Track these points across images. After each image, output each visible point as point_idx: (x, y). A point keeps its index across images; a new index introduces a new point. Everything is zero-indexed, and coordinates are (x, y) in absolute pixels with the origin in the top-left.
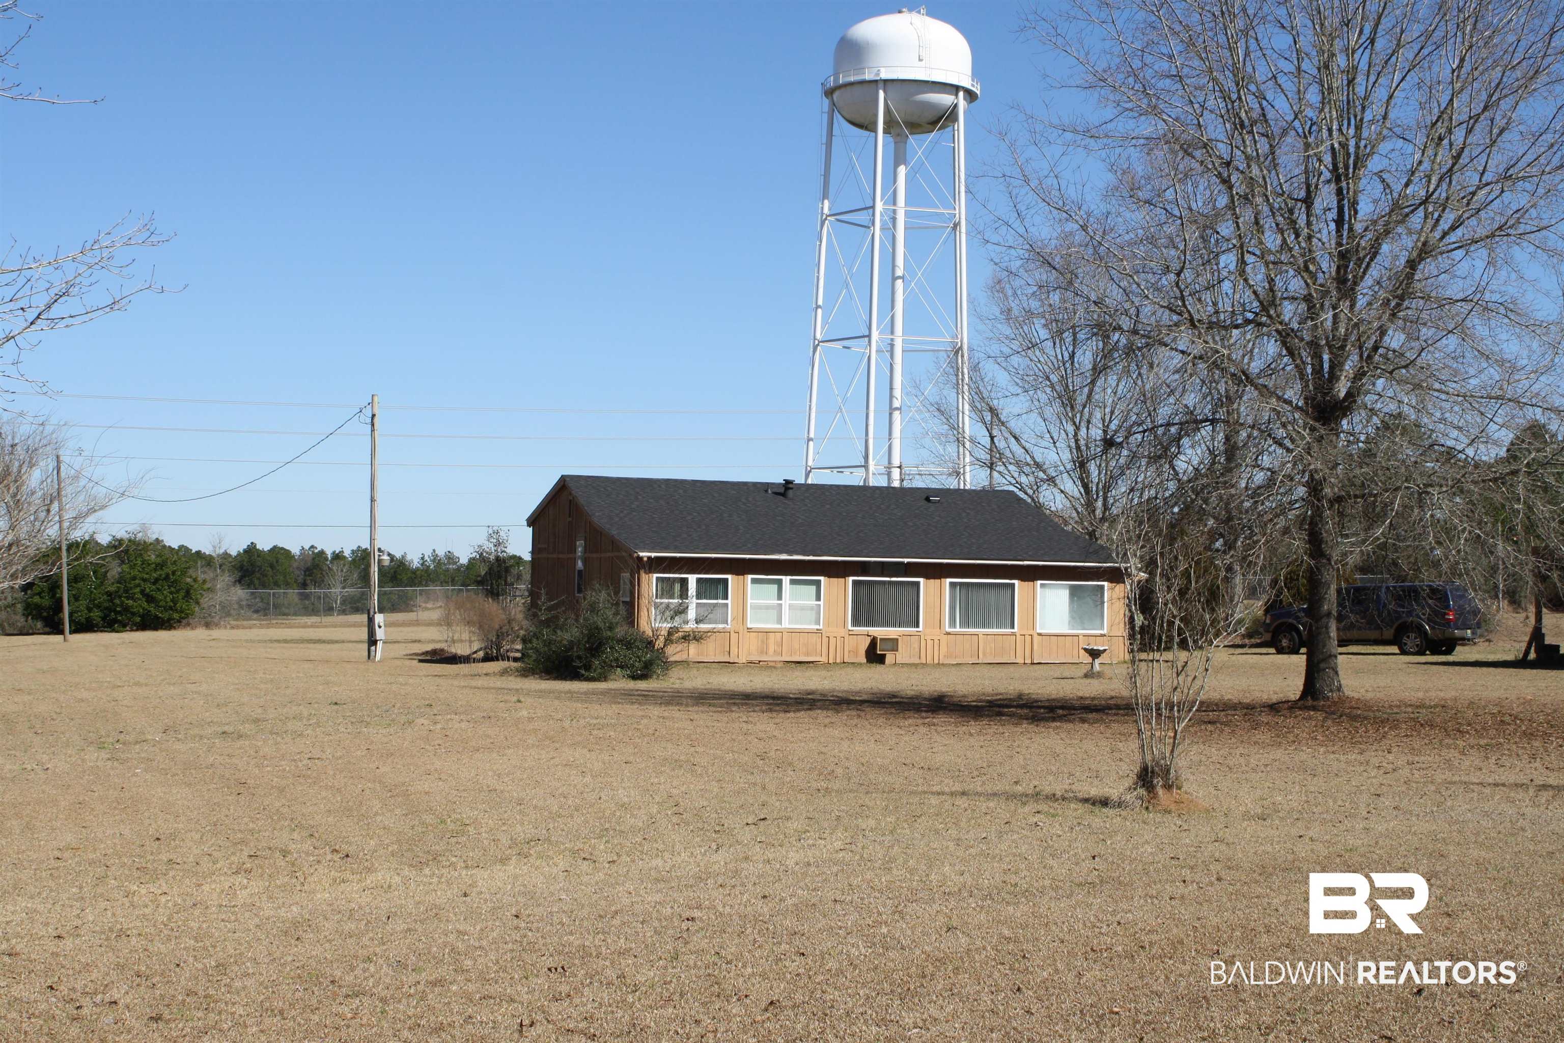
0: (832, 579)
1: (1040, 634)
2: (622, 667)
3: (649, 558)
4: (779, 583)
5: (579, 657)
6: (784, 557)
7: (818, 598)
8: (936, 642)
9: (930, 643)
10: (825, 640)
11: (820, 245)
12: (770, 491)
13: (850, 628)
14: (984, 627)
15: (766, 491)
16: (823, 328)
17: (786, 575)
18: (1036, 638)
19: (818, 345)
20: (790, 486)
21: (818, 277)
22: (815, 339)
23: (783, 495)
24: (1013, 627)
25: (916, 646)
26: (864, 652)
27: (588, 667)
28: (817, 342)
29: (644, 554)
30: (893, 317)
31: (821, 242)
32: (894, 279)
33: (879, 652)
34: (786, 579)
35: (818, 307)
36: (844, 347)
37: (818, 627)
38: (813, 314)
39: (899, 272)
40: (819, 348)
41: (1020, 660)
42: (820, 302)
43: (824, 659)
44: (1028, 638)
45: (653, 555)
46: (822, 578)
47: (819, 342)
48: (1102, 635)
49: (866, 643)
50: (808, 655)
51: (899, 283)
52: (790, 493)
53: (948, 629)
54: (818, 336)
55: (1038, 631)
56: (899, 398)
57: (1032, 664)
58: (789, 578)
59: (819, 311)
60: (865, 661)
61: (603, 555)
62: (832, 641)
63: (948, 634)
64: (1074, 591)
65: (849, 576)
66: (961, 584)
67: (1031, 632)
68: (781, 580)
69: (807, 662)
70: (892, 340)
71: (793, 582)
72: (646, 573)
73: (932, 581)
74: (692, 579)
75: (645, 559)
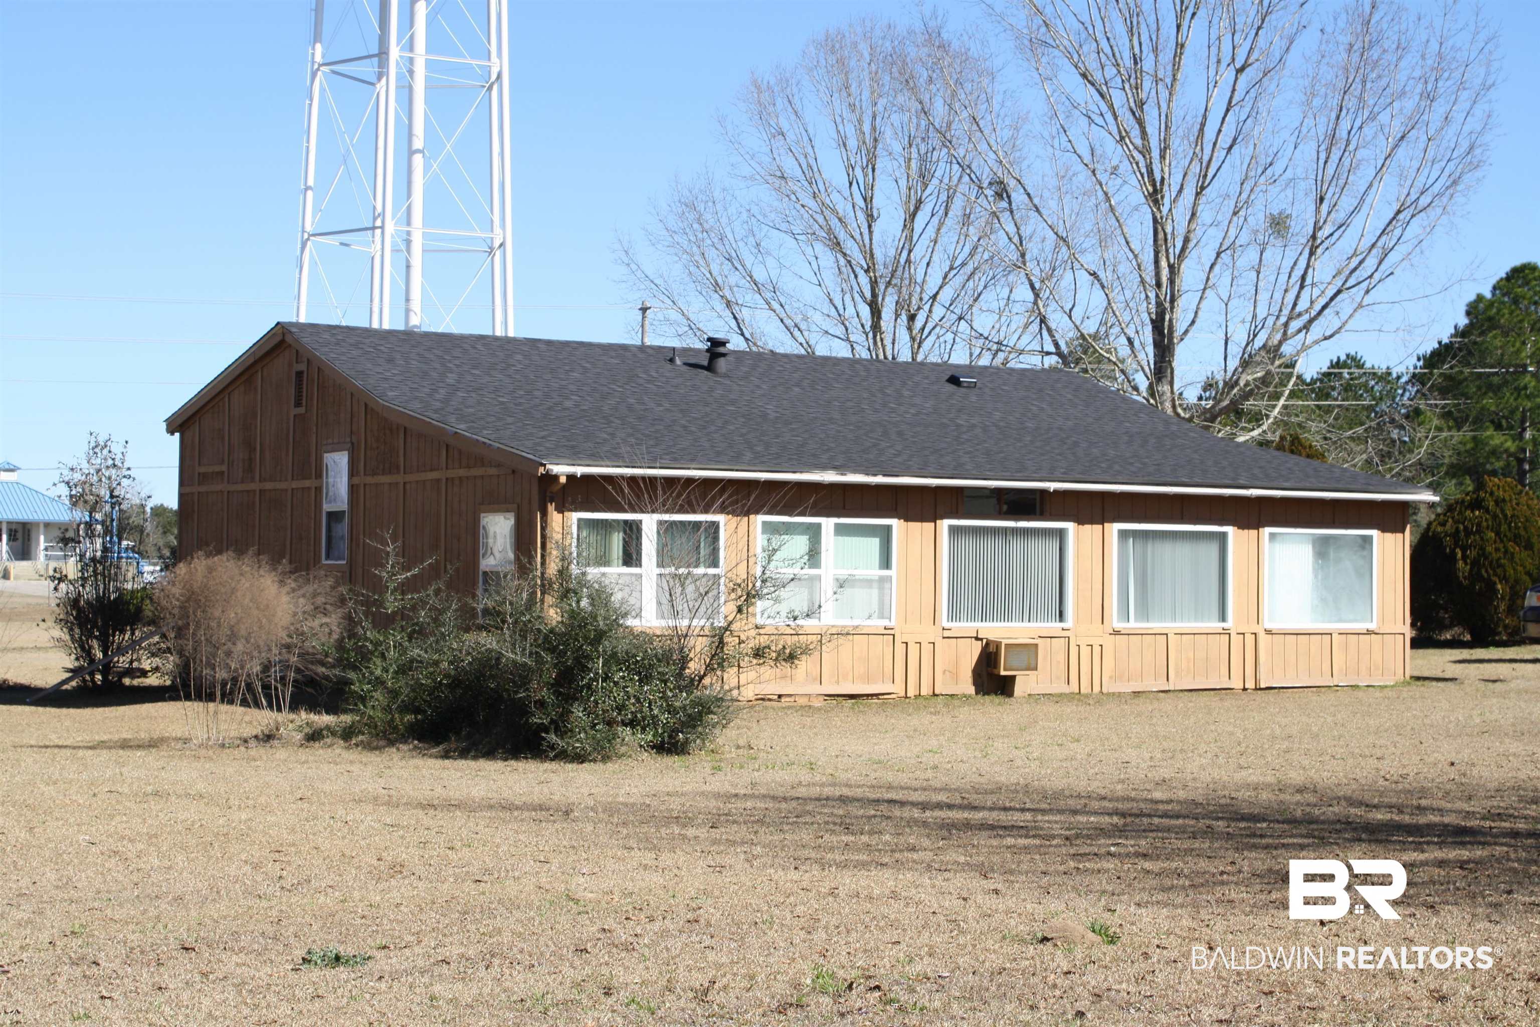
0: (911, 524)
1: (1269, 632)
2: (632, 723)
3: (571, 477)
4: (814, 532)
5: (541, 704)
6: (830, 477)
7: (886, 563)
8: (1097, 649)
9: (1085, 651)
10: (900, 649)
11: (310, 105)
12: (678, 361)
13: (947, 625)
14: (1174, 620)
15: (672, 360)
16: (314, 217)
17: (828, 515)
18: (1263, 638)
19: (308, 239)
20: (721, 350)
21: (308, 147)
22: (303, 231)
23: (710, 368)
24: (1223, 619)
25: (1062, 657)
26: (970, 674)
27: (560, 726)
28: (306, 236)
29: (561, 470)
30: (409, 208)
31: (311, 100)
32: (412, 153)
33: (1003, 673)
34: (828, 524)
35: (307, 188)
36: (342, 244)
37: (886, 623)
38: (301, 197)
39: (418, 144)
40: (309, 243)
41: (1237, 684)
42: (311, 182)
43: (898, 689)
44: (1250, 639)
45: (580, 471)
46: (893, 522)
47: (310, 235)
48: (1369, 632)
49: (972, 653)
50: (868, 679)
51: (418, 159)
52: (722, 364)
53: (1119, 625)
54: (308, 228)
55: (1268, 626)
56: (418, 312)
57: (1256, 689)
58: (834, 520)
59: (310, 194)
60: (971, 690)
61: (410, 478)
62: (913, 650)
63: (1116, 633)
64: (1322, 548)
65: (942, 518)
66: (1135, 534)
67: (1255, 628)
68: (819, 526)
69: (868, 695)
70: (409, 233)
71: (841, 530)
72: (560, 510)
73: (1088, 527)
74: (649, 522)
75: (563, 480)
